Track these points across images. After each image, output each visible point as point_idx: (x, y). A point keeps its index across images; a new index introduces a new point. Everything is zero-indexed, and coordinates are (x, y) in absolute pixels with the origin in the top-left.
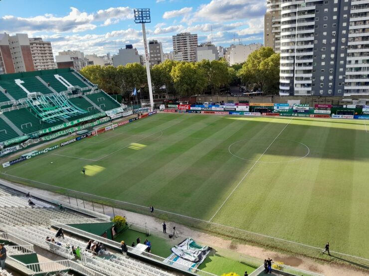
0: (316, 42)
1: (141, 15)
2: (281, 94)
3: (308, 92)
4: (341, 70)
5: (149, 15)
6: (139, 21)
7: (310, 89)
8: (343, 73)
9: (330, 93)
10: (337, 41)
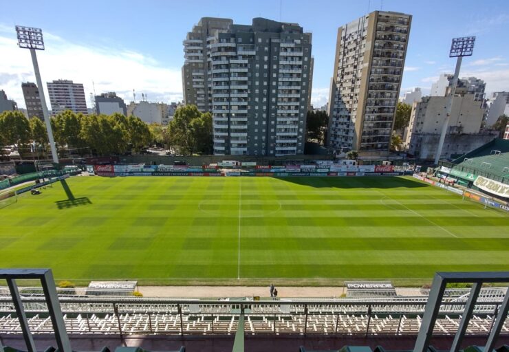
0: (249, 108)
1: (28, 37)
2: (216, 155)
3: (244, 152)
4: (272, 130)
5: (42, 39)
6: (25, 45)
7: (246, 149)
8: (274, 134)
9: (263, 154)
10: (268, 100)
